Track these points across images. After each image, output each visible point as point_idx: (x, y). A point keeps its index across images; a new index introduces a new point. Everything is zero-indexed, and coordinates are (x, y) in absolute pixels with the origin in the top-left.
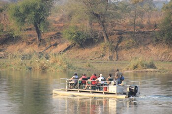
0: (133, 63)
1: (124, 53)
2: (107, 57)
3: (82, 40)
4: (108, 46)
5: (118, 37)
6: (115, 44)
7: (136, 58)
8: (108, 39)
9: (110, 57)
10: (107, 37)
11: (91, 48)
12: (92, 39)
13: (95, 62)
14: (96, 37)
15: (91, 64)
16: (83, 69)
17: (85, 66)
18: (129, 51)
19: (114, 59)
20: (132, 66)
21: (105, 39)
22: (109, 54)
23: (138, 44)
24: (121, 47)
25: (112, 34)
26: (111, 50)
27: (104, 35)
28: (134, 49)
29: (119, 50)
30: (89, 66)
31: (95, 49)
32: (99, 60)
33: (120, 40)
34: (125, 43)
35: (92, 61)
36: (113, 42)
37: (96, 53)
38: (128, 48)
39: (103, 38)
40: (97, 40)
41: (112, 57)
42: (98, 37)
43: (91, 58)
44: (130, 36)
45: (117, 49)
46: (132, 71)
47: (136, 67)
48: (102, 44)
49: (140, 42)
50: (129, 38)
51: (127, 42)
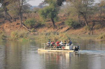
0: (100, 36)
1: (96, 31)
2: (87, 33)
3: (75, 25)
4: (88, 28)
5: (93, 24)
6: (91, 27)
7: (102, 33)
8: (88, 24)
9: (89, 33)
10: (87, 23)
11: (79, 29)
12: (80, 25)
13: (81, 36)
14: (81, 23)
15: (80, 37)
16: (76, 39)
17: (76, 38)
18: (98, 30)
19: (91, 34)
20: (100, 38)
21: (86, 25)
22: (88, 32)
23: (103, 27)
24: (94, 28)
25: (90, 22)
26: (89, 30)
27: (86, 23)
28: (100, 29)
29: (93, 29)
30: (79, 38)
31: (81, 30)
32: (83, 35)
33: (94, 25)
34: (96, 26)
35: (80, 35)
36: (90, 26)
37: (82, 31)
38: (98, 28)
39: (85, 24)
40: (82, 25)
41: (90, 33)
42: (83, 23)
43: (79, 34)
44: (98, 23)
45: (92, 29)
46: (100, 40)
47: (102, 38)
48: (85, 27)
49: (103, 25)
50: (98, 24)
51: (97, 26)
